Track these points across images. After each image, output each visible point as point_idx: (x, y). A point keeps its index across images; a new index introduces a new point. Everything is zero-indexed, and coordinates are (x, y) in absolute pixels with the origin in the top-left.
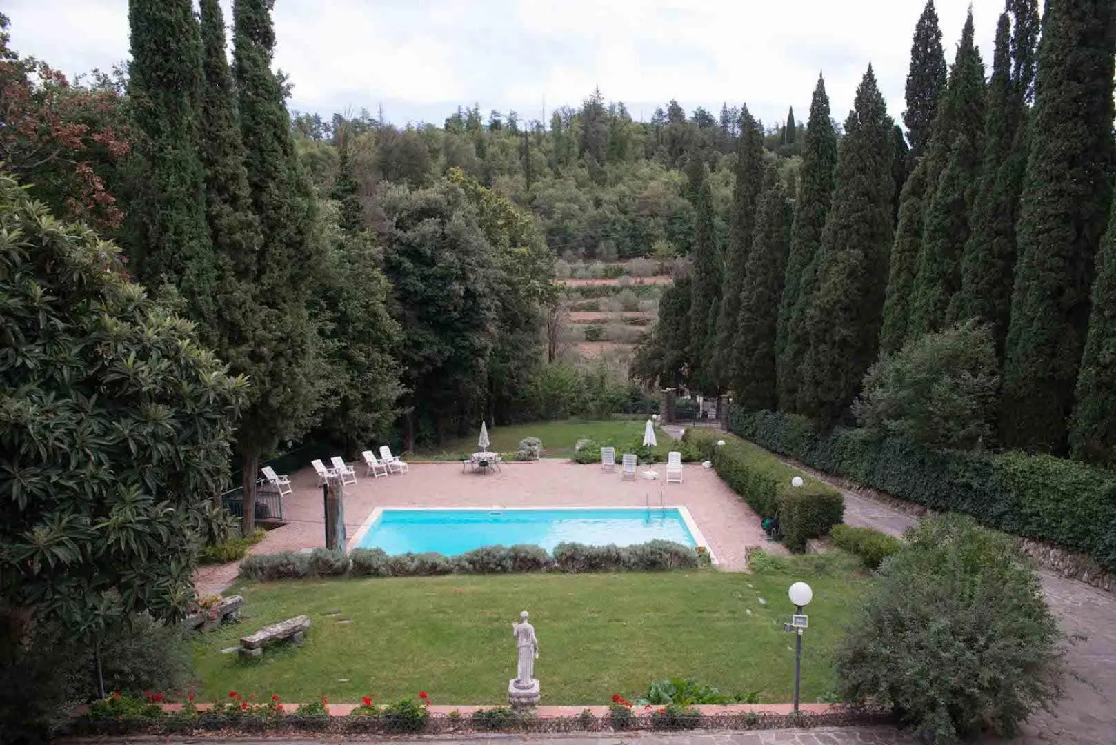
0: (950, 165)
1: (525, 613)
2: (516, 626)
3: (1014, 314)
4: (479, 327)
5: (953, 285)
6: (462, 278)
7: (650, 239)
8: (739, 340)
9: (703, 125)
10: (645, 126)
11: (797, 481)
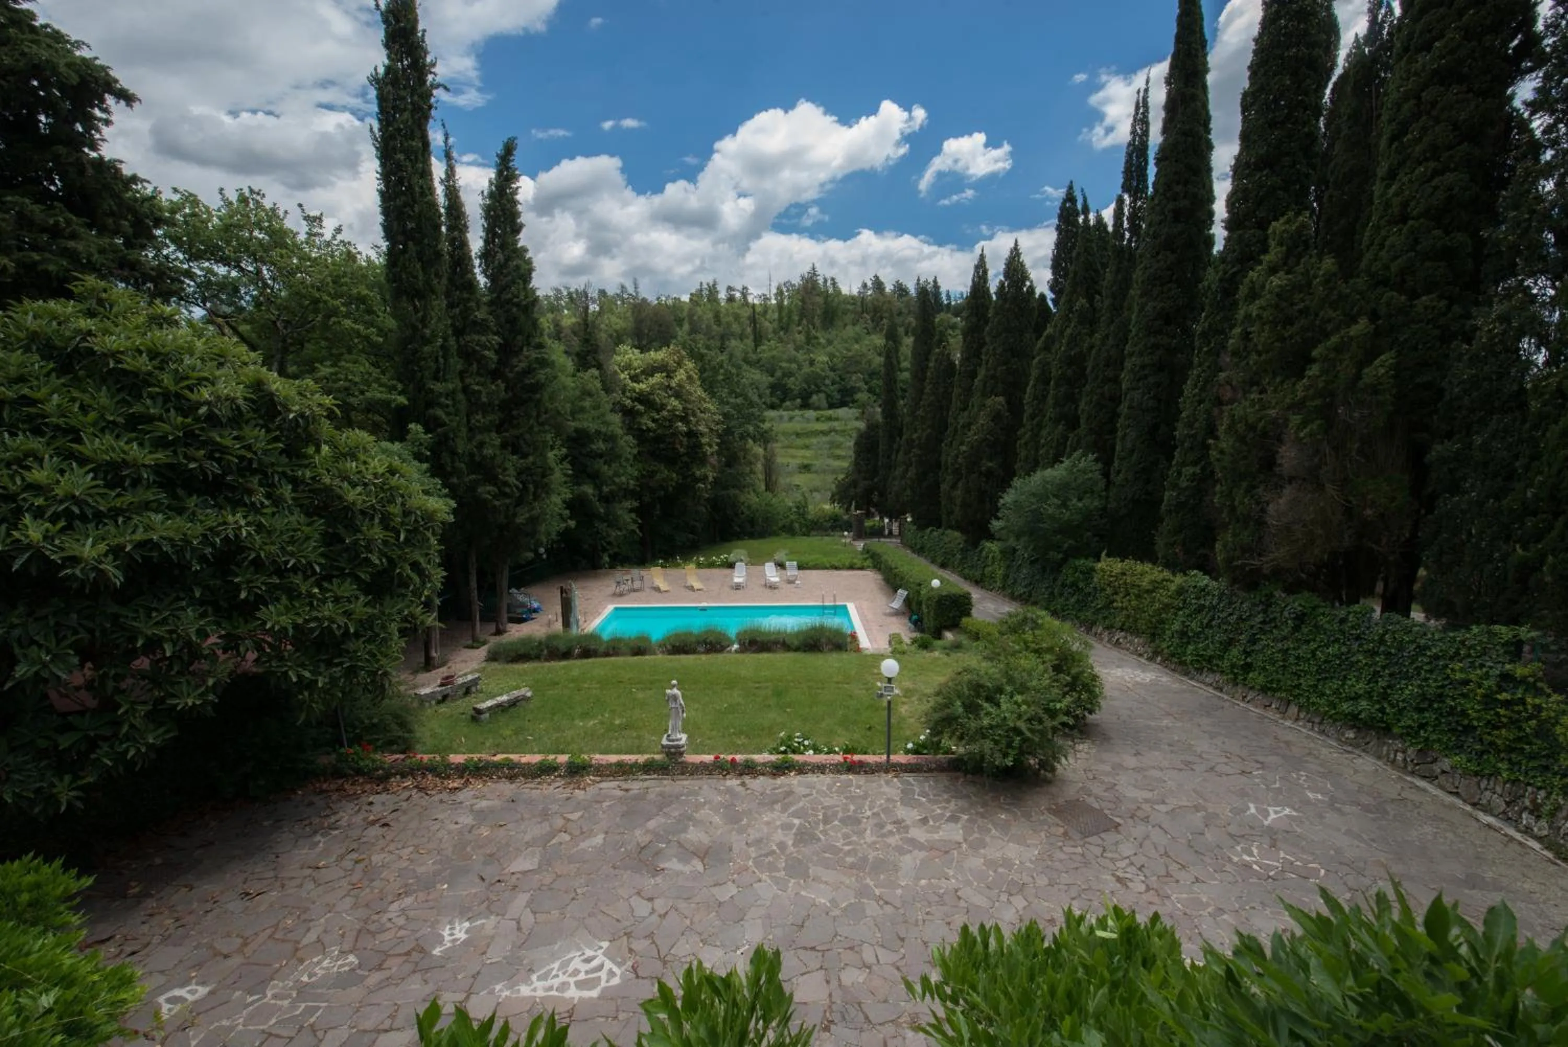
0: (1072, 325)
1: (674, 682)
2: (668, 691)
3: (1118, 448)
4: (703, 461)
5: (1073, 423)
6: (684, 419)
7: (854, 390)
8: (911, 473)
9: (900, 296)
10: (853, 297)
11: (936, 583)
